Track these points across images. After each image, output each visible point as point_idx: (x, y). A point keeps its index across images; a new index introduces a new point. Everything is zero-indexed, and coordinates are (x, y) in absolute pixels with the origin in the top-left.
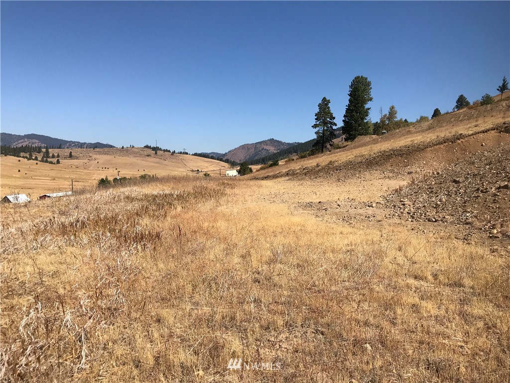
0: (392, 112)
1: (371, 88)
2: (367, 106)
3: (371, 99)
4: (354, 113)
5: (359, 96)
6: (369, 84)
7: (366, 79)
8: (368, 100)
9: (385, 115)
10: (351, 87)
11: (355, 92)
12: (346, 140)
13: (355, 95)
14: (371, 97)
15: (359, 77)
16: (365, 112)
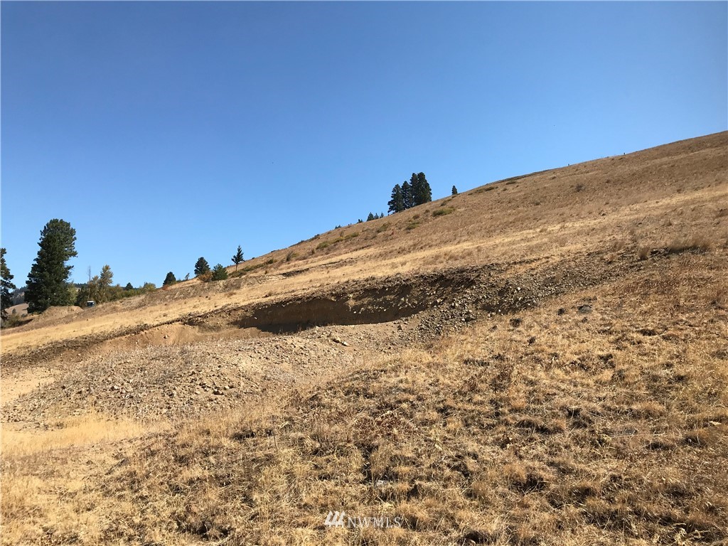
0: (106, 274)
1: (75, 238)
2: (67, 264)
3: (74, 254)
4: (46, 273)
5: (54, 249)
6: (72, 232)
7: (69, 224)
8: (71, 255)
9: (96, 278)
10: (44, 233)
11: (49, 242)
12: (30, 311)
13: (49, 247)
14: (75, 250)
15: (56, 221)
16: (64, 273)
